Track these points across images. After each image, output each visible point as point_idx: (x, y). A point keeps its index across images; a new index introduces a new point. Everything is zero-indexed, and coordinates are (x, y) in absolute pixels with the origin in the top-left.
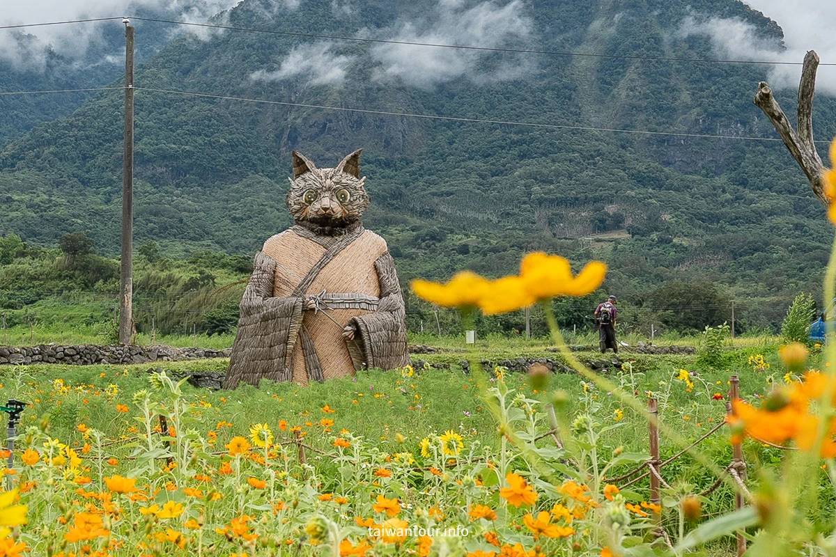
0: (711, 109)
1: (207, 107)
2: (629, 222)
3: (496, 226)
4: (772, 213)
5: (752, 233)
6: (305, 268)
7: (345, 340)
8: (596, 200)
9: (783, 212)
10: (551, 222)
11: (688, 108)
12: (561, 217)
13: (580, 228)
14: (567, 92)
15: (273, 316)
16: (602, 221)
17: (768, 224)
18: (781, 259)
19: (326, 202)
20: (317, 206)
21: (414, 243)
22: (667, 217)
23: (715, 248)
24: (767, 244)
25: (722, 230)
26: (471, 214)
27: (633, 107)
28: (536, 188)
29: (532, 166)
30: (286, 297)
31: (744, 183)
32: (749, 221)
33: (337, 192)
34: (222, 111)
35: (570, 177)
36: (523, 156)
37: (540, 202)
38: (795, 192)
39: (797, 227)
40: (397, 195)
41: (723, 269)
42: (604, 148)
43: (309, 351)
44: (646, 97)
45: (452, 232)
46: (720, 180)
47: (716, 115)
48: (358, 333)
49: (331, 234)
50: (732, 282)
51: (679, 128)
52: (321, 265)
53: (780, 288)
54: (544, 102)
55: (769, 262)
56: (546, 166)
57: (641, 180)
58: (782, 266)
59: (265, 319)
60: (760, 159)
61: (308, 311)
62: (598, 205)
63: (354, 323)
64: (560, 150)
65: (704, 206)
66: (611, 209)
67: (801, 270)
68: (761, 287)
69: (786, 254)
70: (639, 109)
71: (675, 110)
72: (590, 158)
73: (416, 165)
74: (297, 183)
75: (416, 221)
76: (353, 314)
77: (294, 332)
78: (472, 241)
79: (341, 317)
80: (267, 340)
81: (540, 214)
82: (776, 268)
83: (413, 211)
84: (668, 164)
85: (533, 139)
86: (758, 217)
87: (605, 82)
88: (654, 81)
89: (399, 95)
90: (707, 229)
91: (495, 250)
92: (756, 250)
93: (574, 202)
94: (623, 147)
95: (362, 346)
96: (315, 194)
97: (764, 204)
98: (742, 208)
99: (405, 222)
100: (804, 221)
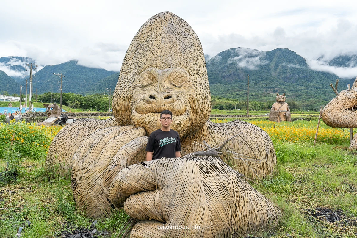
0: (293, 73)
1: (211, 72)
2: (279, 91)
3: (257, 91)
4: (303, 90)
5: (299, 93)
6: (279, 107)
7: (284, 116)
8: (274, 87)
9: (305, 89)
10: (266, 91)
11: (289, 72)
12: (268, 90)
13: (271, 92)
14: (269, 70)
15: (275, 113)
16: (275, 91)
17: (302, 91)
18: (304, 97)
19: (281, 99)
20: (280, 100)
21: (244, 94)
22: (285, 90)
23: (293, 95)
24: (302, 95)
25: (294, 92)
26: (253, 90)
27: (280, 72)
28: (264, 85)
29: (263, 82)
30: (276, 111)
31: (298, 85)
32: (299, 91)
33: (282, 98)
34: (213, 73)
35: (269, 83)
36: (262, 80)
37: (264, 88)
38: (307, 86)
39: (307, 92)
40: (241, 86)
41: (294, 99)
42: (275, 79)
43: (279, 117)
44: (282, 70)
45: (250, 92)
46: (294, 84)
47: (294, 74)
48: (286, 115)
49: (282, 103)
50: (296, 101)
51: (288, 75)
52: (281, 107)
53: (304, 102)
54: (265, 71)
55: (302, 98)
56: (265, 82)
57: (281, 84)
58: (304, 98)
59: (274, 113)
60: (301, 81)
61: (280, 112)
62: (274, 88)
63: (285, 114)
64: (268, 79)
65: (291, 88)
66: (276, 89)
67: (308, 99)
68: (301, 102)
69: (305, 96)
70: (281, 73)
71: (287, 73)
72: (273, 81)
73: (244, 82)
74: (277, 97)
75: (244, 91)
76: (285, 113)
77: (278, 115)
78: (253, 94)
79: (284, 113)
80: (274, 116)
81: (264, 90)
82: (303, 99)
83: (244, 89)
84: (285, 81)
85: (263, 77)
86: (300, 90)
87: (275, 68)
88: (284, 68)
89: (242, 70)
90: (292, 92)
91: (257, 95)
92: (300, 96)
93: (270, 88)
94: (278, 79)
95: (286, 116)
96: (280, 98)
97: (302, 88)
98: (298, 89)
99: (243, 91)
100: (308, 91)
